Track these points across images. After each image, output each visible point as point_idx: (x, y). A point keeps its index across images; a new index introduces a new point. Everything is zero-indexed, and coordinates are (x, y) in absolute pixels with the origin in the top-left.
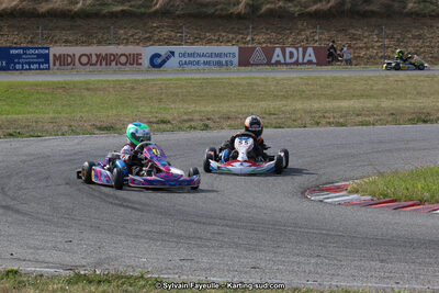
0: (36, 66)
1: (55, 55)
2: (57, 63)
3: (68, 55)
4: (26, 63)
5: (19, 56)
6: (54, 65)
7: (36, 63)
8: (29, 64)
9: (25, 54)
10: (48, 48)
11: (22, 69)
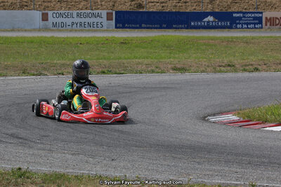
0: (252, 26)
1: (266, 18)
2: (268, 24)
3: (277, 18)
4: (245, 24)
5: (240, 18)
6: (266, 25)
7: (252, 24)
8: (247, 24)
9: (244, 17)
10: (262, 13)
11: (242, 28)
